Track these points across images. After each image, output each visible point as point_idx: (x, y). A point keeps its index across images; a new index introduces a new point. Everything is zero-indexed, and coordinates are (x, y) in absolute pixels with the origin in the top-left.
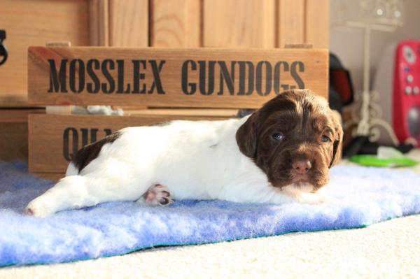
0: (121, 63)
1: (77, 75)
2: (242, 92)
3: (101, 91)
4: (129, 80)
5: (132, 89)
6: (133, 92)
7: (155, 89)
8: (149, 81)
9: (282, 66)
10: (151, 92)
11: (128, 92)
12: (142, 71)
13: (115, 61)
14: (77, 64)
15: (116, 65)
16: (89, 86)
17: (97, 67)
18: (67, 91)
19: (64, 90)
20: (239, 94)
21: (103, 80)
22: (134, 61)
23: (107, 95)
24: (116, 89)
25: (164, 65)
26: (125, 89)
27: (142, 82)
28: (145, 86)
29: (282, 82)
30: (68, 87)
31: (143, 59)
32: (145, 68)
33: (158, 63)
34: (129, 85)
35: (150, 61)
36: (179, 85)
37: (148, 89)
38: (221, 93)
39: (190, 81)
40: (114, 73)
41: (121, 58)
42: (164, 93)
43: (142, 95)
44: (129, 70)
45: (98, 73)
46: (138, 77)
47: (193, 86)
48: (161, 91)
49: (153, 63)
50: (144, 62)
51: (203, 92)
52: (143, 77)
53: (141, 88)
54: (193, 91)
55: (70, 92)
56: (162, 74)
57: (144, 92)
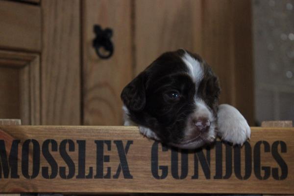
0: (82, 144)
1: (30, 158)
2: (218, 176)
3: (58, 176)
4: (91, 163)
5: (95, 173)
6: (96, 177)
7: (121, 173)
8: (114, 164)
9: (262, 146)
10: (116, 176)
11: (90, 176)
12: (106, 153)
13: (75, 142)
14: (31, 145)
15: (77, 146)
16: (45, 170)
17: (54, 149)
18: (18, 177)
19: (15, 176)
20: (215, 178)
21: (61, 163)
22: (96, 142)
23: (65, 181)
24: (76, 174)
25: (131, 146)
26: (87, 173)
27: (106, 165)
28: (109, 169)
29: (263, 164)
30: (20, 172)
31: (108, 138)
32: (109, 149)
33: (125, 144)
34: (91, 169)
35: (115, 142)
36: (149, 168)
37: (113, 173)
38: (196, 177)
39: (161, 163)
40: (74, 155)
41: (82, 138)
42: (131, 177)
43: (106, 180)
44: (91, 152)
45: (56, 155)
46: (101, 159)
47: (164, 169)
48: (128, 175)
49: (119, 143)
50: (108, 142)
51: (175, 176)
52: (107, 159)
53: (105, 173)
54: (165, 175)
55: (22, 177)
56: (129, 155)
57: (108, 176)
